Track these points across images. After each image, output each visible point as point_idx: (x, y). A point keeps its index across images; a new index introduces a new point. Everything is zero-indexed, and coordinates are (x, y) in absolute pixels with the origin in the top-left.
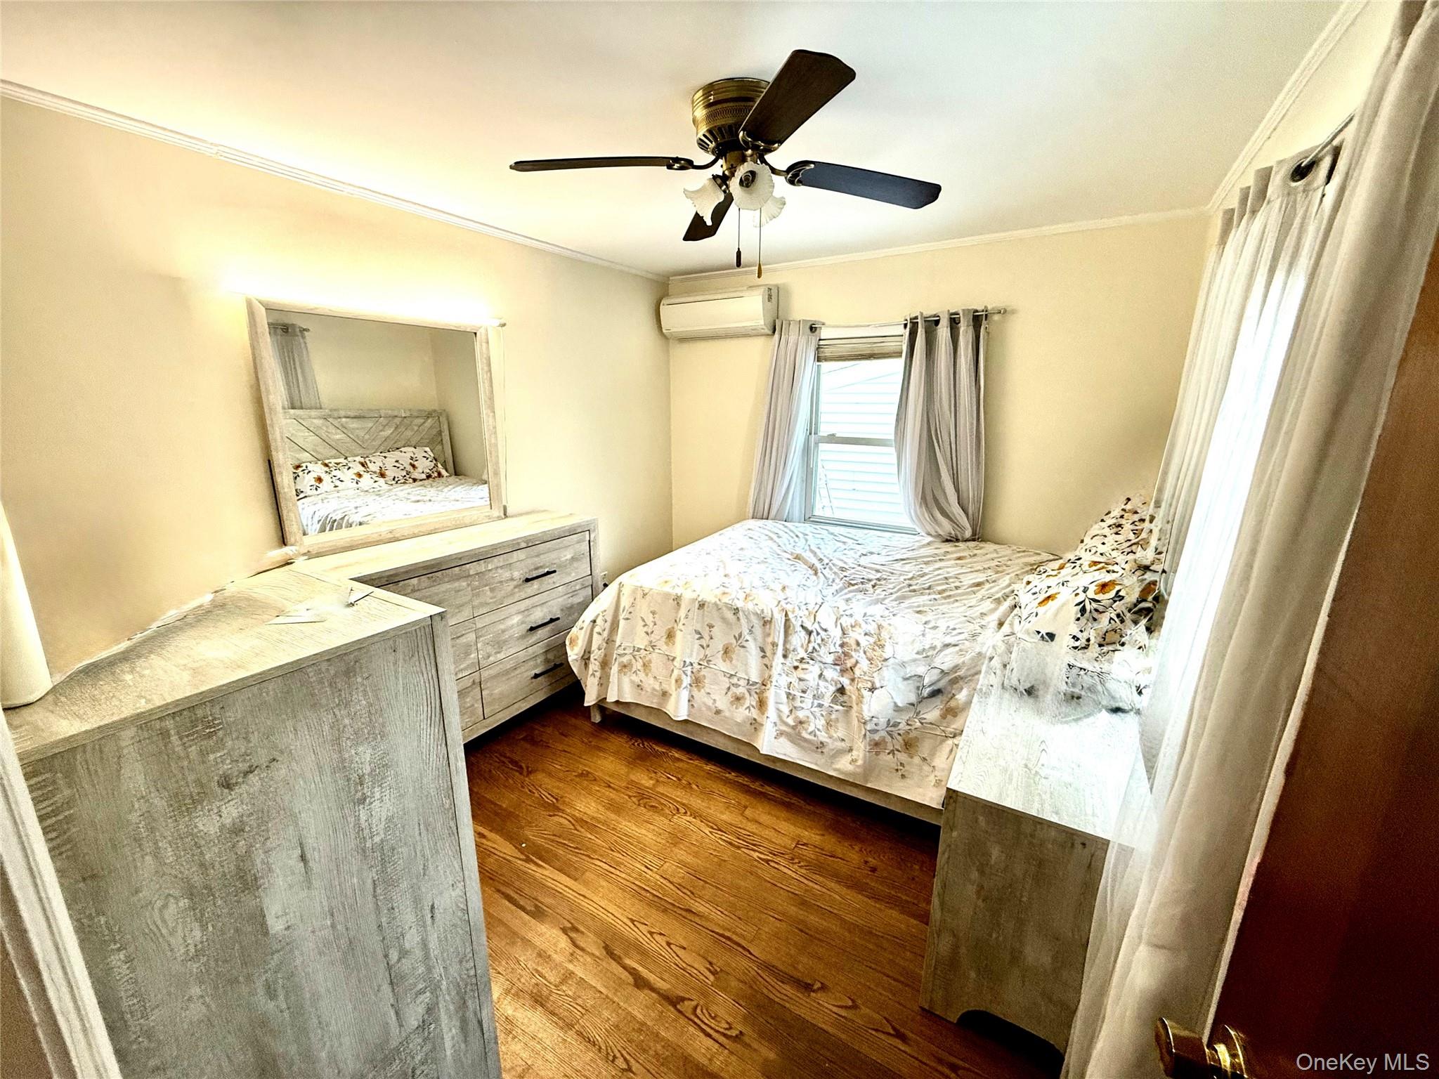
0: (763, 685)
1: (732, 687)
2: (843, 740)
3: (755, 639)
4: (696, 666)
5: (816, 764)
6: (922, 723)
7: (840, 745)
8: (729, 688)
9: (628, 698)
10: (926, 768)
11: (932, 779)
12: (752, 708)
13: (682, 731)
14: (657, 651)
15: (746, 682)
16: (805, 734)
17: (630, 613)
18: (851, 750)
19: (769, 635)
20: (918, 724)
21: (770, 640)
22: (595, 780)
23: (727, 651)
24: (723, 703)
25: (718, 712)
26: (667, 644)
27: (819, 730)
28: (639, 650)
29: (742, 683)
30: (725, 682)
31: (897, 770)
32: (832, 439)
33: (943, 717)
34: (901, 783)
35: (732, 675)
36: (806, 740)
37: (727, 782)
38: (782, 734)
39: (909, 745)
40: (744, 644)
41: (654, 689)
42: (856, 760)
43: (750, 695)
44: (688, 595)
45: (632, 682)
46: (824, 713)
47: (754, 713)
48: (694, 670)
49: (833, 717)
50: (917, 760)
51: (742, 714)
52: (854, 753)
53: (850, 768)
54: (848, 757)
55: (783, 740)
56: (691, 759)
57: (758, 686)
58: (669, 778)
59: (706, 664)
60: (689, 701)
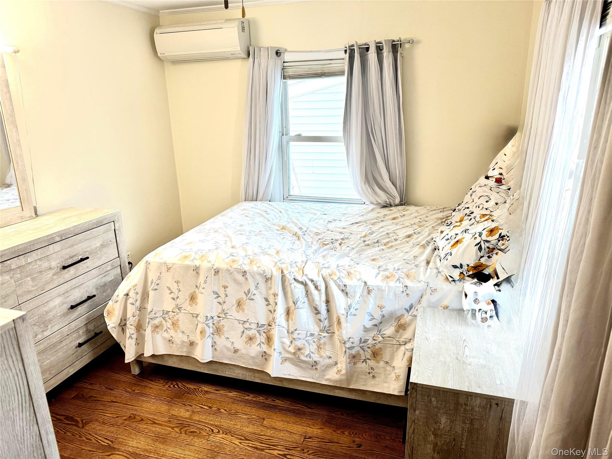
0: (269, 325)
1: (245, 331)
2: (330, 357)
3: (260, 293)
4: (216, 318)
5: (313, 378)
6: (383, 338)
7: (328, 361)
8: (243, 332)
9: (161, 351)
10: (389, 368)
11: (393, 375)
12: (262, 344)
13: (209, 370)
14: (182, 311)
15: (256, 325)
16: (303, 358)
17: (158, 284)
18: (336, 363)
19: (270, 288)
20: (381, 339)
21: (272, 292)
22: (142, 420)
23: (239, 304)
24: (239, 344)
25: (236, 351)
26: (191, 305)
27: (312, 353)
28: (168, 312)
29: (254, 326)
30: (241, 328)
31: (369, 373)
32: (299, 138)
33: (397, 331)
34: (373, 382)
35: (244, 322)
36: (304, 362)
37: (247, 402)
38: (286, 360)
39: (376, 354)
40: (252, 297)
41: (184, 342)
42: (341, 371)
43: (260, 335)
44: (205, 265)
45: (164, 338)
46: (315, 340)
47: (265, 348)
48: (215, 322)
49: (322, 341)
50: (382, 364)
51: (254, 350)
52: (339, 365)
53: (336, 377)
54: (335, 369)
55: (287, 364)
56: (217, 390)
57: (265, 327)
58: (202, 408)
59: (224, 316)
60: (212, 346)
